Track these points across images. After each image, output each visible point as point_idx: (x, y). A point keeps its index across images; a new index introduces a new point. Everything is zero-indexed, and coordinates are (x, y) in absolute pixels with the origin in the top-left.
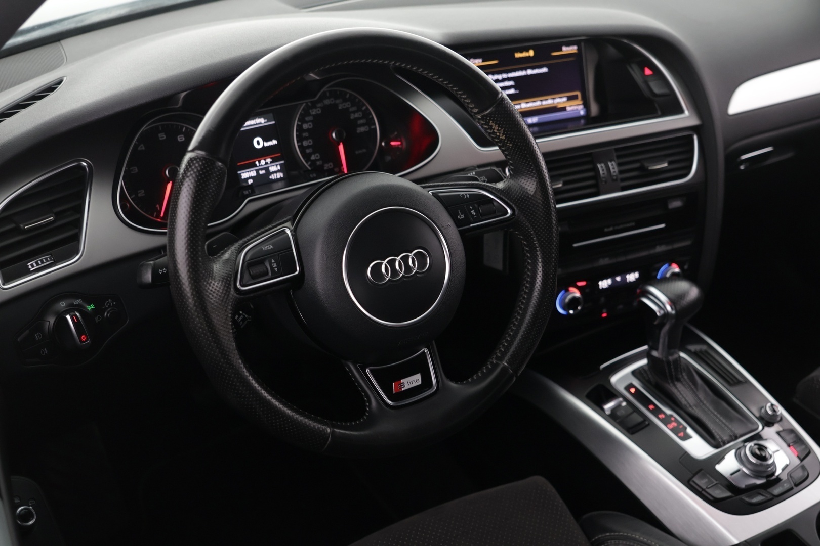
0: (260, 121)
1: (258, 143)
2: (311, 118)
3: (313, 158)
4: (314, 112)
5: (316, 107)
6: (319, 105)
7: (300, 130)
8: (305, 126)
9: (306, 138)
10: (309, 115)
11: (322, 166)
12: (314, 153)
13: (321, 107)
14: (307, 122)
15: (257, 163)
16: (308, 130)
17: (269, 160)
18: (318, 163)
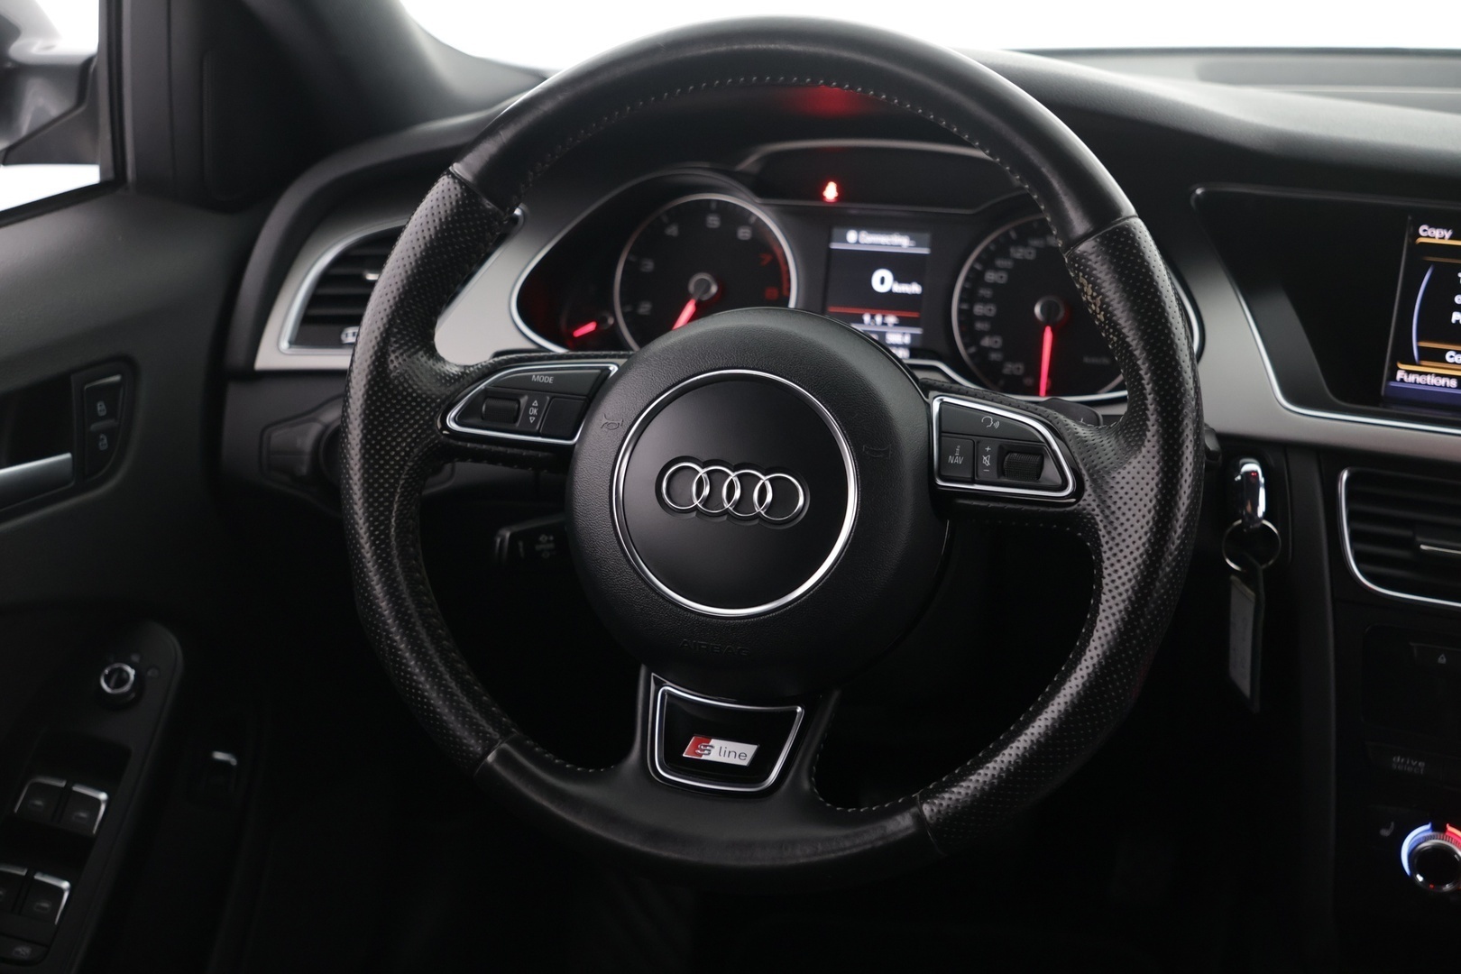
0: (900, 242)
1: (882, 281)
2: (1007, 264)
3: (986, 342)
4: (1019, 253)
5: (1026, 245)
6: (1036, 243)
7: (975, 278)
8: (991, 276)
9: (984, 301)
10: (1006, 255)
11: (999, 365)
12: (991, 333)
13: (1037, 249)
14: (997, 269)
15: (867, 318)
16: (994, 286)
17: (891, 319)
18: (994, 356)
